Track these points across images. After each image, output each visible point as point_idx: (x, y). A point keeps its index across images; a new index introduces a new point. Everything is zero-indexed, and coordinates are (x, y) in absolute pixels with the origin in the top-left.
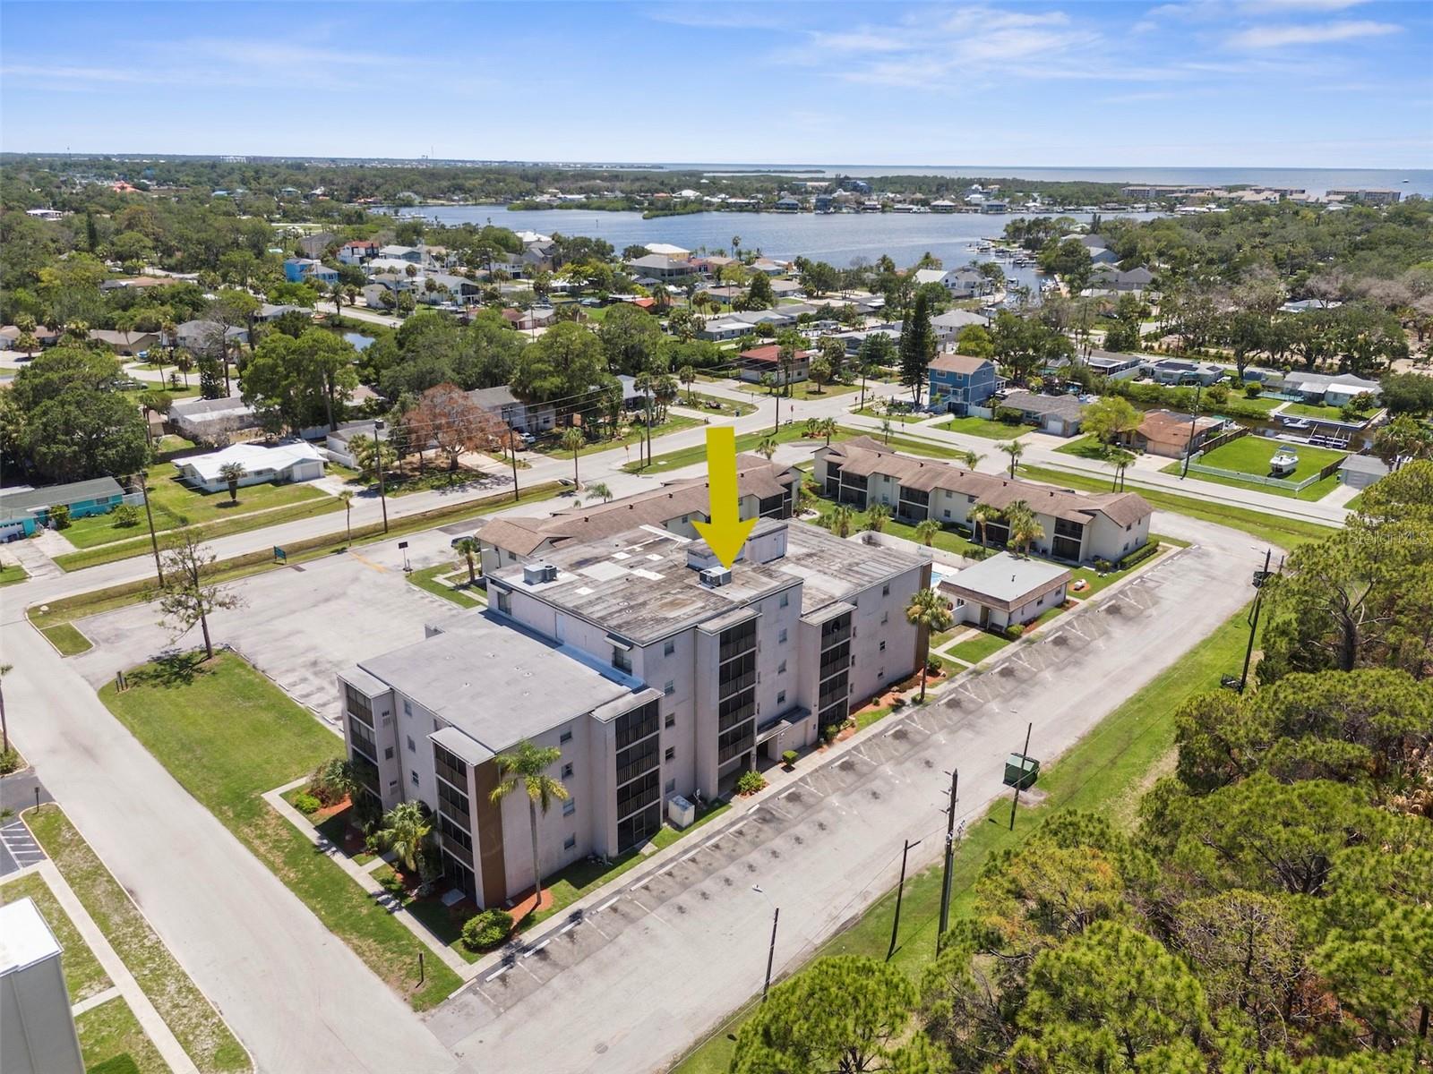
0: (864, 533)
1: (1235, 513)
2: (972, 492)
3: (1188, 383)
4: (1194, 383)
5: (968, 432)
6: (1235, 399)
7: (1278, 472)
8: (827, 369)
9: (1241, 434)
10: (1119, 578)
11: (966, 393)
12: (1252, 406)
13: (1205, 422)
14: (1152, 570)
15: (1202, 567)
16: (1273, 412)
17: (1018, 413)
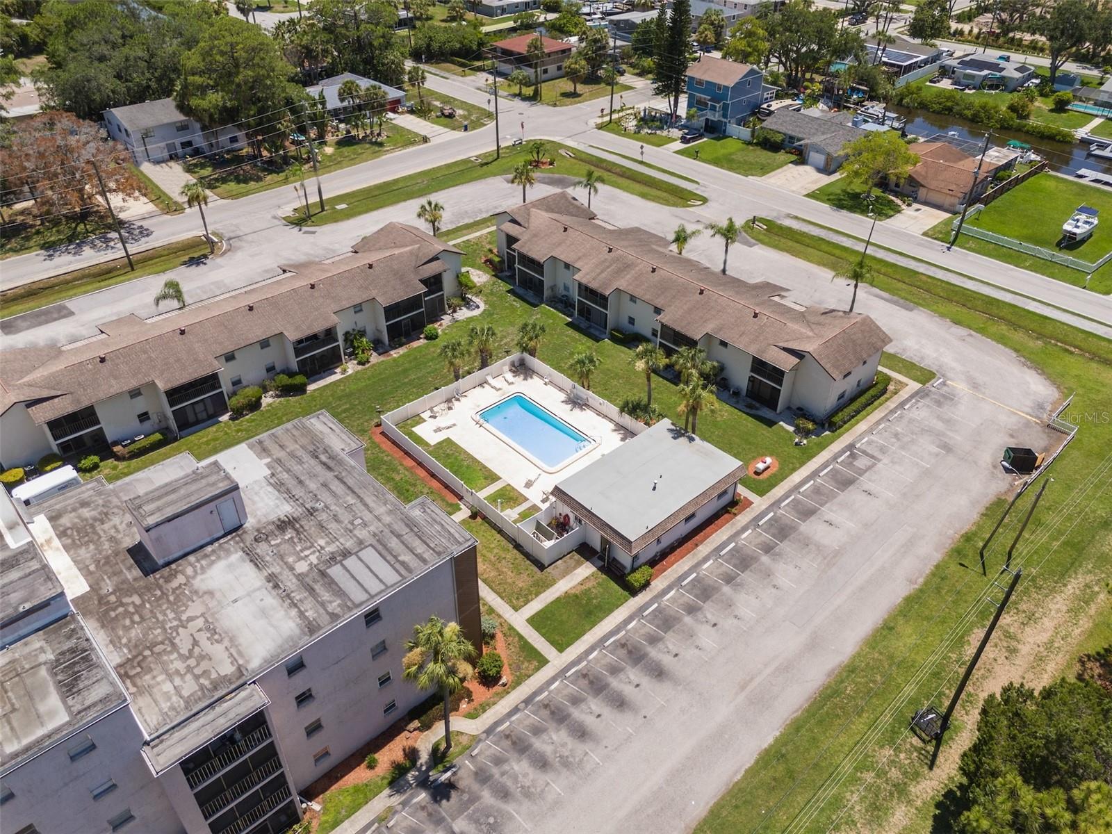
0: (515, 356)
1: (1005, 312)
2: (659, 303)
3: (991, 87)
4: (997, 87)
5: (716, 162)
6: (1039, 114)
7: (1070, 243)
8: (582, 66)
9: (1037, 170)
10: (822, 447)
11: (725, 107)
12: (1058, 124)
13: (996, 156)
14: (870, 431)
15: (940, 426)
16: (1082, 133)
17: (779, 138)
